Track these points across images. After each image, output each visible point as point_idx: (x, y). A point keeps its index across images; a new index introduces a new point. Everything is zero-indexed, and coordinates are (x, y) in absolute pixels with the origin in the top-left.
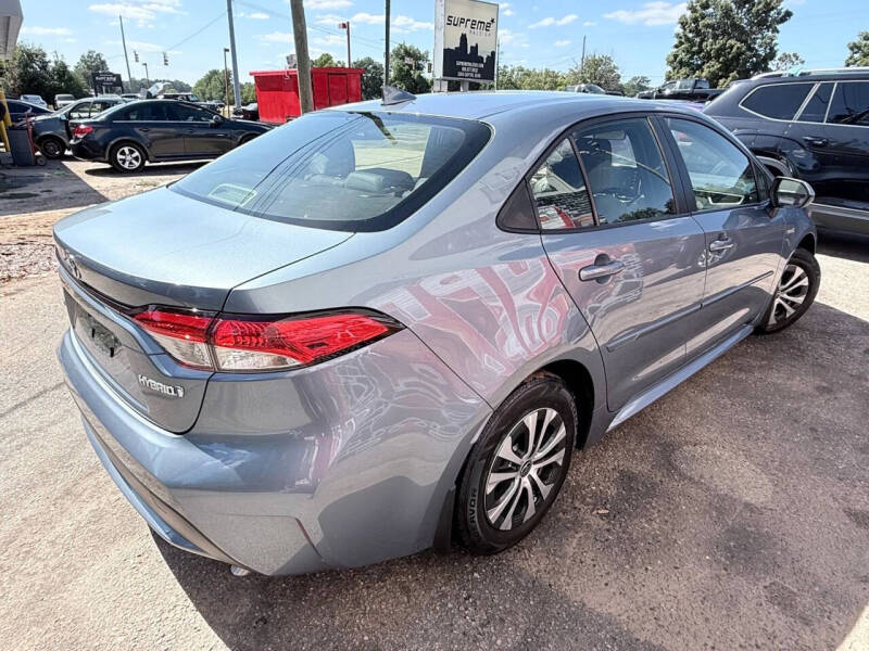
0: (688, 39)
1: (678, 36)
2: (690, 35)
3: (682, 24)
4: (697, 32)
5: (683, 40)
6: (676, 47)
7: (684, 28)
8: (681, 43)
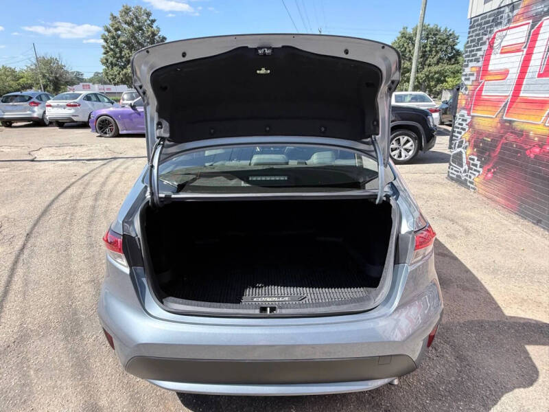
0: (111, 49)
1: (103, 47)
2: (112, 47)
3: (104, 39)
4: (116, 44)
5: (108, 49)
6: (105, 53)
7: (106, 42)
8: (108, 52)
